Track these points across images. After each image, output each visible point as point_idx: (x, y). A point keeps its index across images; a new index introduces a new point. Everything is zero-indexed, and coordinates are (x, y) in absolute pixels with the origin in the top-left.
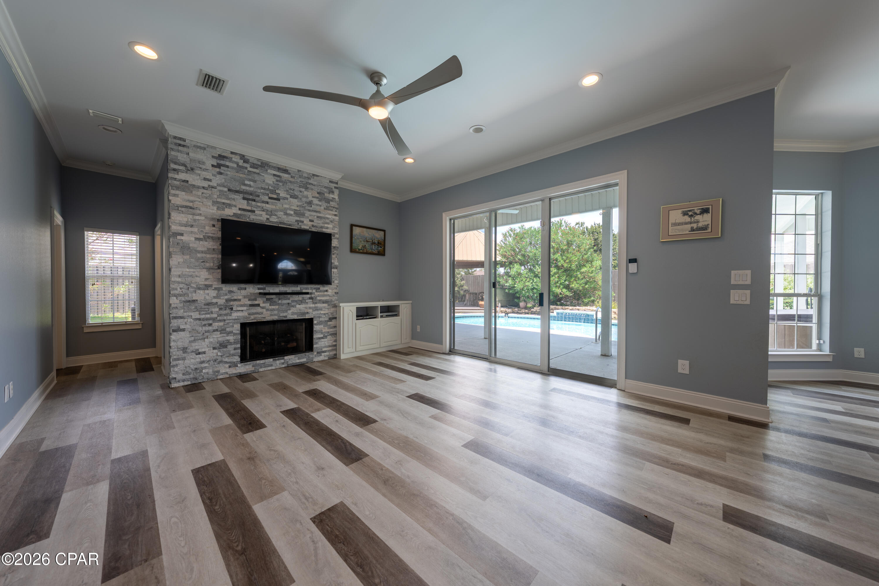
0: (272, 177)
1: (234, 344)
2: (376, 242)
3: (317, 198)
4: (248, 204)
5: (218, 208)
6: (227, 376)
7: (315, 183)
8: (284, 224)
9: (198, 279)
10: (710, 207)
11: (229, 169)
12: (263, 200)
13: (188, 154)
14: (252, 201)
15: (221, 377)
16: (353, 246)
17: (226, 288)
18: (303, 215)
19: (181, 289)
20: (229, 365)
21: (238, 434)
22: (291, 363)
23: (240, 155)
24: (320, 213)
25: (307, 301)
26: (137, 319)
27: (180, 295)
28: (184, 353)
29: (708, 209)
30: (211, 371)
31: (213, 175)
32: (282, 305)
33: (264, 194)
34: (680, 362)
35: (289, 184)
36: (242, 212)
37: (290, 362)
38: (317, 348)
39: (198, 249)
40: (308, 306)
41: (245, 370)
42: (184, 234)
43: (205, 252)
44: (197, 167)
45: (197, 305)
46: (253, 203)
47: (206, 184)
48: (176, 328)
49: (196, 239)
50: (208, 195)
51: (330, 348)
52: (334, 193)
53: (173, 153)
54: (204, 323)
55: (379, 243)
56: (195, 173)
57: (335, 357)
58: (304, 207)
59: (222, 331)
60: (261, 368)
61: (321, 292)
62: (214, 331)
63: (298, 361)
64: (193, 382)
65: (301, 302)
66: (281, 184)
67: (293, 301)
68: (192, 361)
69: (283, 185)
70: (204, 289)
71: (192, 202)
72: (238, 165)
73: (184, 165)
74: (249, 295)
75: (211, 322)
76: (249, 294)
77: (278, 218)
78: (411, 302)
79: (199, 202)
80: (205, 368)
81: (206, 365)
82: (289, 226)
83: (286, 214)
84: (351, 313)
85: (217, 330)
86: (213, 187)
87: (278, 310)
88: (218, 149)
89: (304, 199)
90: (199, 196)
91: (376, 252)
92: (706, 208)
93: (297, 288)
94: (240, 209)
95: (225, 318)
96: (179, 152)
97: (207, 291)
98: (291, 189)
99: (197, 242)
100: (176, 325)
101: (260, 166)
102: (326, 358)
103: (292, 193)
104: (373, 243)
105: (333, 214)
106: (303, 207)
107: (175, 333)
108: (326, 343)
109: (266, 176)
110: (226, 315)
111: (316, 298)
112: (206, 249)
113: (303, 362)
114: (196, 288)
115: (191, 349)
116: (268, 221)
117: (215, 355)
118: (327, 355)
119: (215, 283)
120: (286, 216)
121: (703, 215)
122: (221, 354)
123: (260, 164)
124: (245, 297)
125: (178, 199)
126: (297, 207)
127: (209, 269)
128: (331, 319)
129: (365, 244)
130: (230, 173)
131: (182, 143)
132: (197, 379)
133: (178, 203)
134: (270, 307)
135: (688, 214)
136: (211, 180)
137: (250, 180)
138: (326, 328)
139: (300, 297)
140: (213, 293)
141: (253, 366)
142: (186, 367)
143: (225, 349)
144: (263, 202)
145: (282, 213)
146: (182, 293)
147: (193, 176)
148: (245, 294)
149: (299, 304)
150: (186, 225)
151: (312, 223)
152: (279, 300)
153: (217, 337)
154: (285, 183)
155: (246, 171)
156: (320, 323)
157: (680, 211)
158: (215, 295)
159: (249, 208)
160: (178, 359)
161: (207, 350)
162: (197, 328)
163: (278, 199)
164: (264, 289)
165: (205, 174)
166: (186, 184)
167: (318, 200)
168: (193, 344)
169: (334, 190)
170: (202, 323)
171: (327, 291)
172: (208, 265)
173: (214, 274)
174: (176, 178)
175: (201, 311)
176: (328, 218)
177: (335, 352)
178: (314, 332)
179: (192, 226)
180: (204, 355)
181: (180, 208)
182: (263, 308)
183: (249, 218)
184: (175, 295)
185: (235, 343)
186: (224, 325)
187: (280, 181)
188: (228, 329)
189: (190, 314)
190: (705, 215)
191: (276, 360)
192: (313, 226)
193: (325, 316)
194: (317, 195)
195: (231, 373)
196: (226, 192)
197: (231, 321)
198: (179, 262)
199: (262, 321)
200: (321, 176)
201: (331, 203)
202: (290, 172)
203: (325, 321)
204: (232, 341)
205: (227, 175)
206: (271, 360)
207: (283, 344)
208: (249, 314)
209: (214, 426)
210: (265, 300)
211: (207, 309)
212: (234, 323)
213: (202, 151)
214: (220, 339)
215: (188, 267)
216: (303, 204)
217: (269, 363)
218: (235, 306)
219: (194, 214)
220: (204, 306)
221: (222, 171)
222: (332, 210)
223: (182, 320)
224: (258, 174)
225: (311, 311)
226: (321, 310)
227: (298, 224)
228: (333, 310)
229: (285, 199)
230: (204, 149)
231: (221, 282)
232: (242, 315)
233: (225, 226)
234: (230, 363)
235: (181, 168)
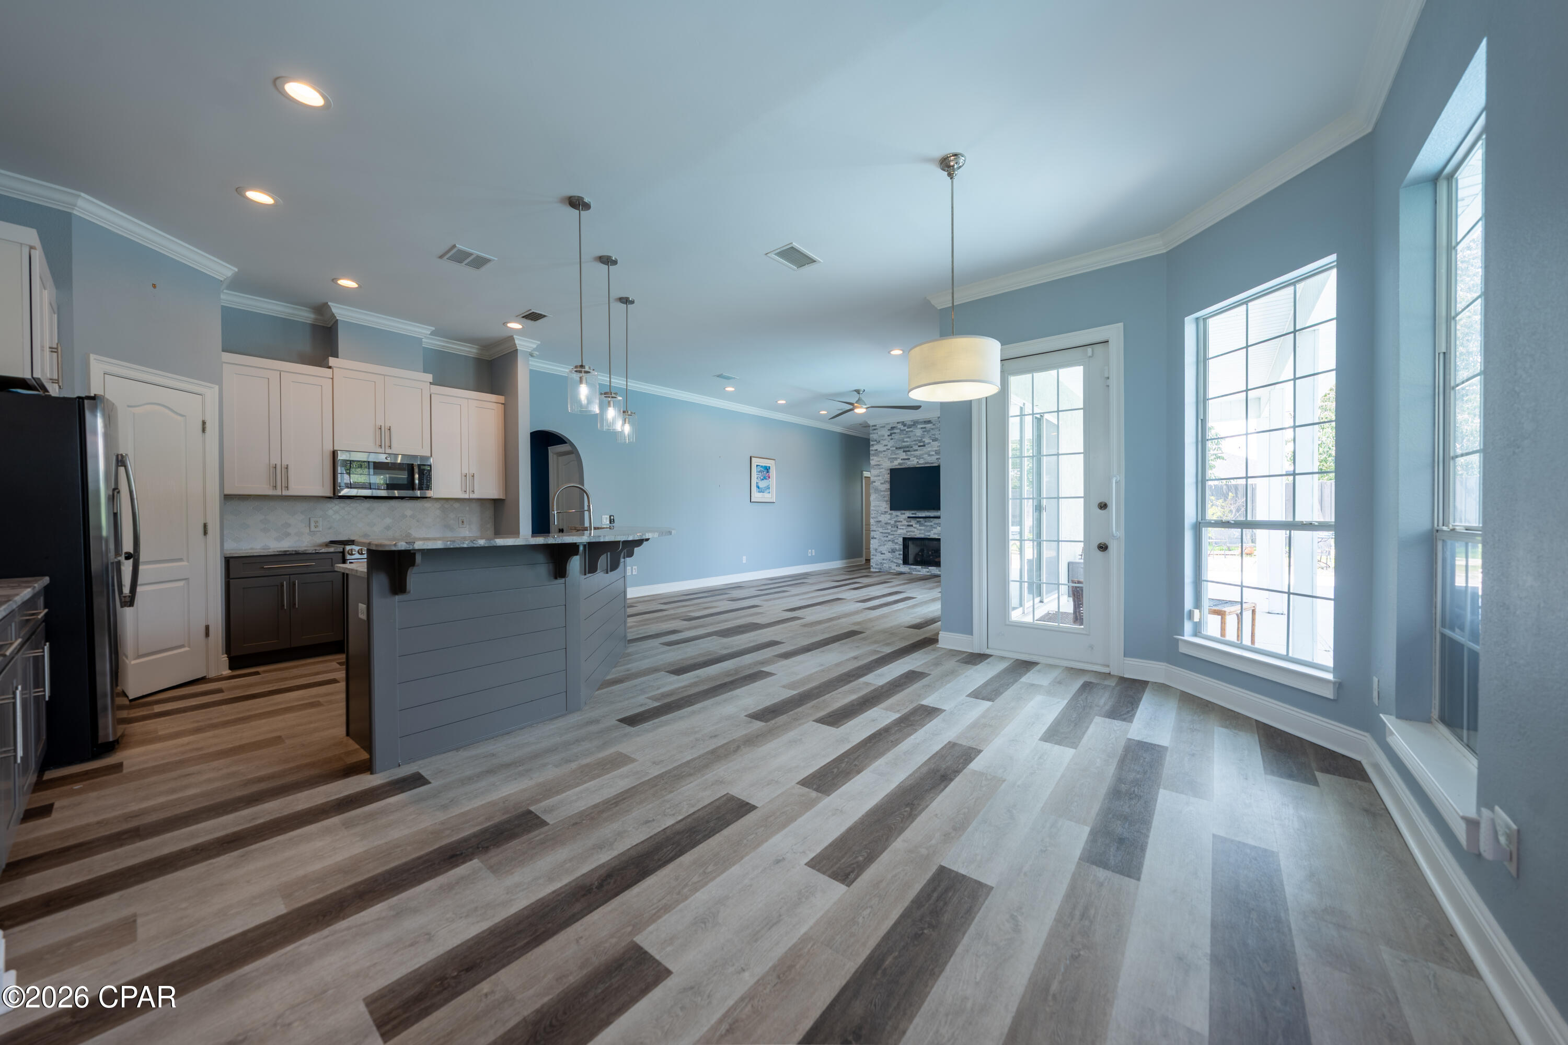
0: (920, 430)
1: (899, 551)
4: (906, 455)
5: (891, 462)
6: (895, 572)
8: (928, 463)
9: (881, 508)
11: (896, 435)
12: (914, 449)
13: (878, 433)
15: (892, 571)
17: (895, 513)
19: (874, 514)
27: (875, 518)
30: (887, 566)
31: (889, 441)
32: (927, 526)
33: (915, 444)
35: (932, 431)
36: (903, 461)
37: (929, 572)
39: (881, 489)
40: (934, 528)
41: (905, 571)
42: (875, 481)
43: (884, 491)
44: (881, 439)
45: (881, 523)
46: (909, 453)
47: (885, 448)
49: (882, 483)
50: (886, 455)
53: (872, 435)
56: (881, 443)
59: (893, 541)
60: (915, 571)
62: (889, 541)
64: (879, 570)
65: (931, 524)
66: (926, 433)
67: (935, 524)
68: (879, 557)
69: (928, 433)
70: (884, 514)
71: (879, 461)
72: (901, 430)
75: (887, 535)
76: (906, 518)
77: (923, 460)
79: (882, 461)
80: (885, 563)
82: (932, 464)
83: (930, 455)
86: (888, 450)
87: (924, 530)
90: (882, 457)
93: (927, 513)
94: (902, 459)
95: (894, 533)
96: (874, 434)
97: (886, 515)
98: (933, 435)
99: (881, 485)
100: (872, 536)
101: (913, 425)
103: (934, 438)
107: (872, 540)
109: (916, 431)
110: (895, 531)
112: (884, 489)
114: (881, 514)
115: (879, 550)
116: (918, 464)
117: (891, 557)
122: (893, 557)
123: (912, 423)
124: (905, 520)
125: (874, 461)
126: (938, 447)
127: (887, 501)
130: (896, 437)
131: (875, 428)
133: (874, 464)
134: (920, 528)
136: (888, 445)
137: (907, 437)
139: (929, 520)
140: (888, 516)
141: (909, 569)
142: (876, 561)
143: (894, 554)
144: (915, 451)
145: (927, 455)
147: (880, 445)
148: (904, 518)
149: (930, 527)
150: (876, 476)
152: (923, 522)
153: (890, 545)
154: (928, 431)
158: (889, 518)
159: (906, 457)
160: (873, 555)
161: (887, 553)
162: (881, 538)
163: (924, 446)
164: (915, 514)
165: (885, 442)
166: (877, 451)
168: (880, 548)
170: (884, 535)
172: (886, 499)
174: (873, 450)
175: (883, 527)
179: (879, 476)
180: (885, 556)
181: (874, 467)
183: (906, 464)
184: (873, 518)
186: (894, 538)
187: (925, 431)
188: (896, 541)
189: (879, 529)
191: (923, 568)
195: (897, 570)
196: (894, 451)
197: (897, 535)
198: (875, 498)
199: (916, 537)
202: (932, 421)
204: (898, 549)
205: (895, 439)
206: (920, 567)
208: (907, 532)
210: (914, 522)
211: (886, 527)
212: (899, 537)
213: (884, 429)
214: (892, 547)
215: (877, 501)
217: (920, 570)
218: (899, 526)
219: (880, 469)
220: (884, 524)
221: (893, 437)
223: (875, 532)
224: (912, 431)
225: (937, 532)
227: (938, 461)
229: (930, 443)
230: (884, 427)
231: (891, 510)
232: (903, 532)
233: (893, 472)
234: (897, 563)
235: (875, 443)
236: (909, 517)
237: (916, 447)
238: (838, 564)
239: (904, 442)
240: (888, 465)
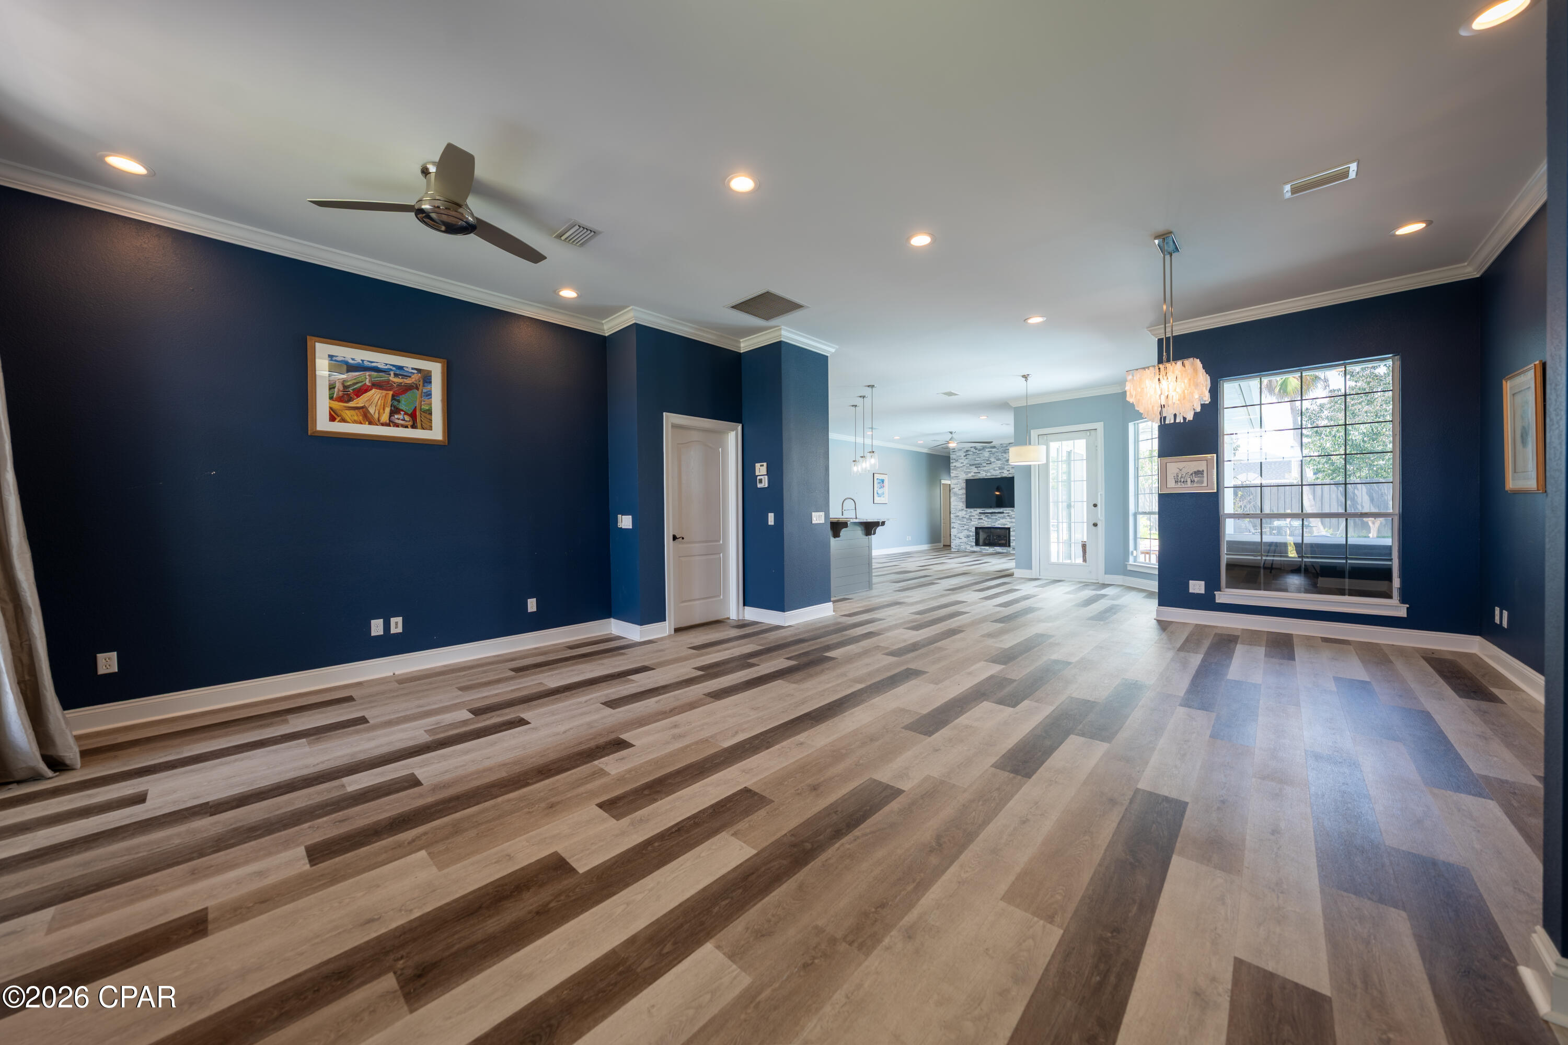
0: (988, 452)
1: (972, 537)
4: (978, 470)
5: (966, 475)
6: (970, 551)
8: (993, 476)
9: (959, 507)
15: (967, 551)
17: (969, 510)
18: (1003, 468)
19: (954, 511)
25: (1006, 517)
30: (964, 547)
31: (964, 460)
32: (993, 519)
35: (996, 453)
36: (974, 475)
37: (997, 551)
38: (1013, 545)
39: (958, 494)
40: (1006, 520)
41: (977, 550)
42: (955, 488)
43: (961, 495)
45: (960, 518)
46: (980, 468)
47: (961, 465)
49: (959, 489)
50: (963, 470)
54: (962, 525)
56: (958, 462)
58: (1004, 464)
59: (968, 530)
60: (984, 550)
62: (965, 529)
63: (1001, 551)
65: (1004, 518)
67: (998, 517)
68: (957, 542)
70: (961, 511)
71: (957, 474)
72: (973, 452)
75: (964, 525)
77: (991, 474)
79: (960, 474)
81: (962, 544)
82: (996, 476)
83: (995, 470)
86: (965, 467)
87: (991, 521)
88: (967, 448)
89: (1004, 460)
90: (960, 471)
93: (1001, 510)
94: (974, 473)
97: (963, 512)
98: (996, 456)
99: (959, 491)
100: (953, 526)
101: (983, 449)
103: (998, 458)
107: (953, 529)
108: (1019, 544)
109: (985, 453)
110: (969, 523)
111: (1009, 516)
113: (1004, 552)
114: (959, 511)
115: (957, 536)
116: (986, 476)
117: (966, 540)
120: (994, 472)
122: (968, 540)
124: (977, 514)
126: (1000, 464)
127: (963, 502)
130: (970, 457)
131: (954, 450)
134: (988, 520)
136: (964, 463)
137: (978, 458)
138: (1019, 534)
139: (1002, 515)
140: (965, 513)
141: (980, 549)
143: (969, 538)
144: (984, 467)
145: (992, 470)
152: (994, 516)
153: (966, 533)
154: (993, 454)
155: (976, 454)
156: (1014, 531)
159: (978, 472)
161: (963, 537)
162: (959, 527)
163: (991, 463)
164: (985, 511)
165: (961, 461)
166: (956, 466)
168: (958, 534)
171: (1013, 511)
172: (962, 500)
175: (961, 520)
178: (1011, 536)
179: (957, 484)
180: (963, 540)
182: (984, 520)
183: (978, 476)
186: (969, 527)
187: (991, 454)
188: (970, 529)
189: (957, 521)
191: (992, 548)
192: (1009, 474)
193: (1018, 528)
196: (968, 467)
197: (971, 526)
199: (985, 527)
202: (997, 447)
203: (1019, 531)
204: (972, 535)
206: (988, 547)
207: (994, 540)
208: (978, 523)
210: (986, 516)
211: (964, 520)
213: (961, 451)
215: (957, 503)
217: (988, 549)
218: (972, 519)
219: (958, 479)
220: (963, 518)
221: (968, 457)
224: (981, 453)
225: (1008, 523)
226: (1015, 523)
227: (1001, 474)
229: (994, 462)
231: (966, 508)
232: (975, 523)
233: (969, 482)
234: (971, 545)
235: (954, 461)
236: (980, 513)
237: (985, 465)
238: (925, 547)
239: (976, 461)
240: (963, 477)
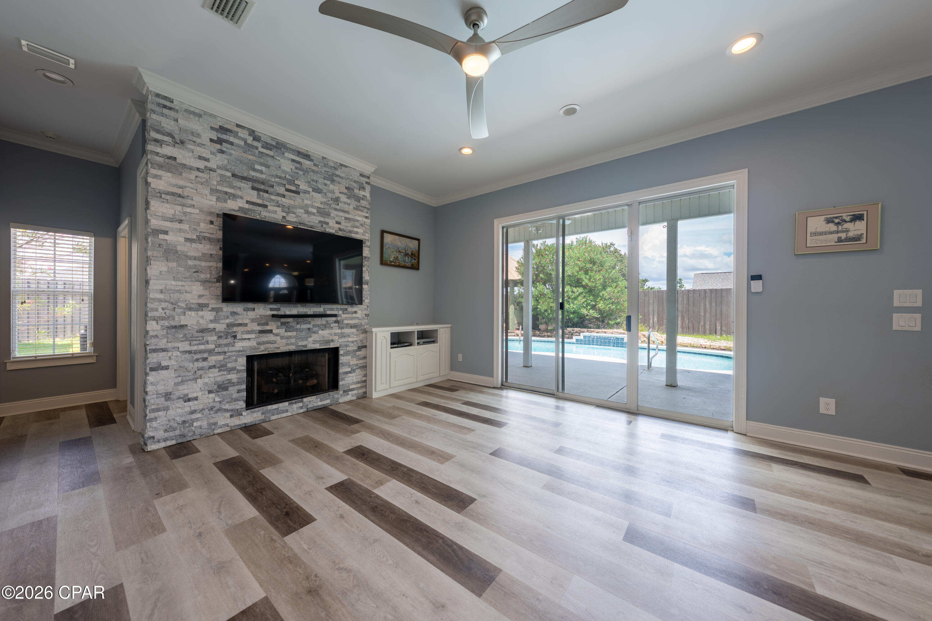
0: (290, 162)
1: (237, 385)
2: (410, 253)
3: (345, 194)
4: (259, 196)
5: (218, 199)
6: (228, 429)
7: (343, 175)
9: (188, 296)
10: (865, 213)
11: (233, 147)
12: (278, 192)
13: (176, 120)
14: (264, 192)
15: (219, 431)
16: (384, 257)
17: (228, 308)
18: (328, 215)
19: (163, 309)
20: (230, 413)
21: (275, 538)
22: (312, 406)
23: (249, 129)
24: (349, 214)
25: (332, 325)
26: (89, 349)
27: (163, 319)
28: (166, 400)
29: (862, 215)
30: (205, 424)
32: (301, 330)
33: (279, 184)
34: (822, 400)
35: (312, 173)
36: (251, 207)
37: (310, 406)
38: (343, 385)
39: (189, 254)
40: (333, 331)
41: (252, 420)
42: (169, 233)
43: (199, 259)
44: (189, 140)
45: (186, 332)
46: (266, 195)
47: (201, 164)
48: (155, 366)
49: (187, 240)
50: (204, 180)
51: (359, 385)
52: (365, 189)
53: (154, 116)
54: (196, 357)
55: (413, 254)
56: (187, 148)
57: (364, 396)
58: (330, 205)
59: (222, 367)
60: (273, 415)
61: (348, 313)
62: (210, 367)
63: (320, 403)
64: (180, 441)
65: (325, 327)
66: (301, 173)
67: (314, 326)
68: (179, 411)
69: (304, 174)
70: (197, 310)
71: (182, 188)
72: (246, 142)
73: (170, 135)
74: (258, 318)
75: (205, 355)
76: (258, 316)
77: (297, 216)
78: (450, 325)
79: (192, 188)
80: (197, 419)
81: (199, 415)
82: (311, 228)
83: (307, 212)
84: (385, 340)
85: (214, 366)
86: (211, 170)
87: (296, 337)
88: (219, 119)
89: (330, 195)
90: (192, 180)
91: (409, 265)
92: (858, 214)
93: (320, 309)
94: (248, 202)
95: (226, 349)
96: (163, 116)
97: (201, 313)
98: (313, 180)
99: (188, 244)
100: (155, 361)
101: (275, 147)
102: (355, 398)
103: (315, 186)
104: (406, 254)
105: (364, 216)
106: (327, 204)
107: (154, 373)
108: (354, 378)
109: (282, 160)
110: (227, 345)
111: (343, 322)
112: (201, 255)
113: (326, 404)
114: (185, 309)
115: (177, 394)
116: (284, 220)
117: (211, 401)
118: (355, 394)
119: (212, 301)
120: (307, 215)
121: (854, 223)
122: (219, 400)
123: (274, 144)
124: (253, 321)
125: (162, 182)
126: (321, 204)
127: (204, 282)
128: (360, 348)
129: (398, 255)
130: (235, 153)
131: (168, 104)
132: (185, 436)
133: (161, 188)
134: (286, 334)
135: (833, 222)
136: (209, 159)
137: (261, 164)
138: (354, 359)
139: (323, 321)
140: (209, 315)
141: (263, 414)
142: (169, 421)
143: (225, 393)
144: (278, 195)
145: (302, 211)
146: (165, 315)
147: (184, 152)
148: (254, 317)
149: (322, 330)
150: (172, 220)
151: (338, 226)
152: (297, 324)
153: (214, 376)
154: (306, 172)
155: (257, 152)
156: (347, 353)
157: (823, 218)
158: (212, 318)
159: (260, 201)
160: (158, 410)
161: (199, 394)
162: (186, 364)
163: (297, 193)
164: (278, 310)
165: (200, 151)
166: (173, 162)
167: (346, 196)
168: (180, 388)
169: (365, 185)
170: (193, 357)
171: (356, 312)
172: (202, 276)
173: (211, 289)
174: (158, 153)
175: (193, 340)
176: (358, 221)
177: (364, 390)
178: (341, 365)
179: (181, 221)
180: (196, 402)
181: (163, 196)
182: (277, 335)
183: (259, 214)
184: (155, 319)
185: (239, 383)
186: (224, 358)
187: (300, 169)
188: (229, 365)
189: (176, 345)
190: (858, 223)
191: (292, 404)
192: (340, 229)
193: (353, 344)
194: (346, 191)
195: (233, 424)
196: (229, 178)
197: (233, 354)
198: (160, 271)
199: (276, 352)
200: (350, 167)
201: (362, 201)
202: (313, 158)
203: (354, 351)
204: (235, 380)
205: (230, 154)
206: (286, 404)
207: (300, 382)
208: (259, 344)
209: (230, 522)
210: (279, 324)
211: (201, 338)
212: (238, 356)
213: (197, 118)
214: (219, 379)
215: (174, 279)
216: (329, 201)
217: (284, 409)
218: (240, 333)
219: (183, 205)
220: (196, 334)
221: (225, 149)
222: (362, 211)
223: (164, 353)
224: (273, 157)
225: (336, 338)
226: (349, 336)
227: (322, 226)
228: (362, 336)
229: (306, 192)
230: (200, 116)
231: (219, 300)
232: (247, 344)
233: (226, 221)
234: (232, 410)
235: (166, 138)
239: (252, 168)
240: (211, 203)
